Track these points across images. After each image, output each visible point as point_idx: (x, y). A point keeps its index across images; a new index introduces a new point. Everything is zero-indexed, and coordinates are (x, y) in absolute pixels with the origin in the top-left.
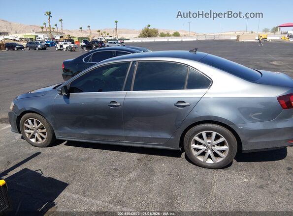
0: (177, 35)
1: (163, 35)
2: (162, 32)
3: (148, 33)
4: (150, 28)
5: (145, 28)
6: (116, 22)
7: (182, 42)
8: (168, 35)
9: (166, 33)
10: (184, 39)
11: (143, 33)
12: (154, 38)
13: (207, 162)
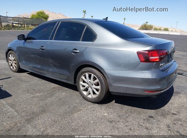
0: (166, 30)
1: (156, 29)
2: (155, 27)
3: (145, 27)
4: (147, 24)
5: (144, 24)
6: (125, 19)
7: (169, 35)
8: (160, 29)
9: (158, 28)
10: (171, 33)
11: (142, 27)
12: (149, 31)
13: (88, 96)
